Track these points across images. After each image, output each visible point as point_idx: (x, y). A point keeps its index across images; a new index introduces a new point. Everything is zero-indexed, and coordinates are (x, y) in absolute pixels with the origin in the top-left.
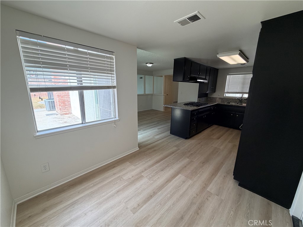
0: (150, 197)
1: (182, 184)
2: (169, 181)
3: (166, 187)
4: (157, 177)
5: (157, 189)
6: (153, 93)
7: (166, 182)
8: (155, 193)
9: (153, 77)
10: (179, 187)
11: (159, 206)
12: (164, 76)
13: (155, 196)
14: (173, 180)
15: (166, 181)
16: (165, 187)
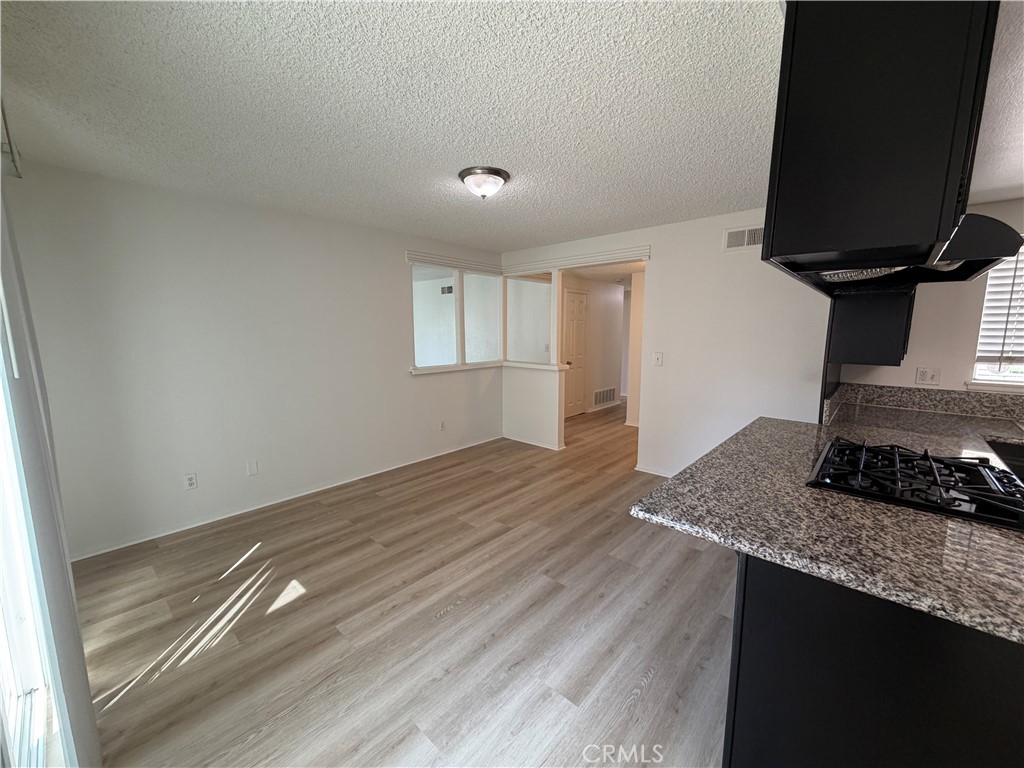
6: (501, 358)
9: (500, 279)
12: (556, 277)
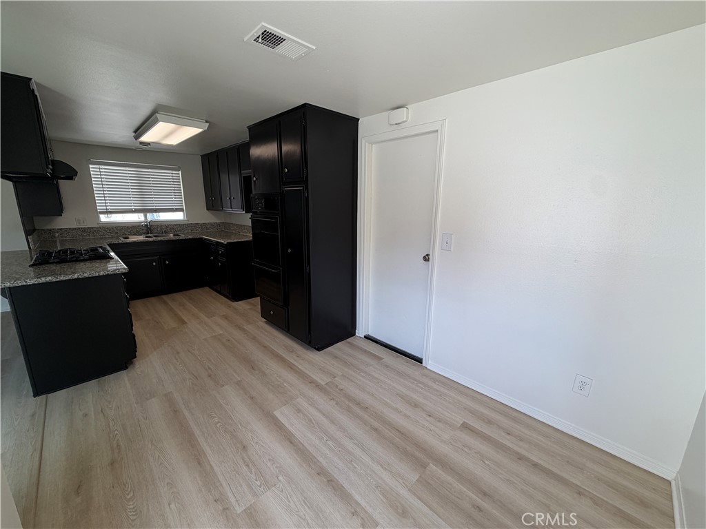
0: (331, 483)
1: (304, 415)
2: (288, 438)
3: (306, 445)
4: (269, 464)
5: (310, 466)
7: (291, 443)
8: (322, 473)
10: (311, 421)
11: (356, 466)
13: (331, 472)
14: (290, 428)
15: (289, 443)
16: (308, 448)
